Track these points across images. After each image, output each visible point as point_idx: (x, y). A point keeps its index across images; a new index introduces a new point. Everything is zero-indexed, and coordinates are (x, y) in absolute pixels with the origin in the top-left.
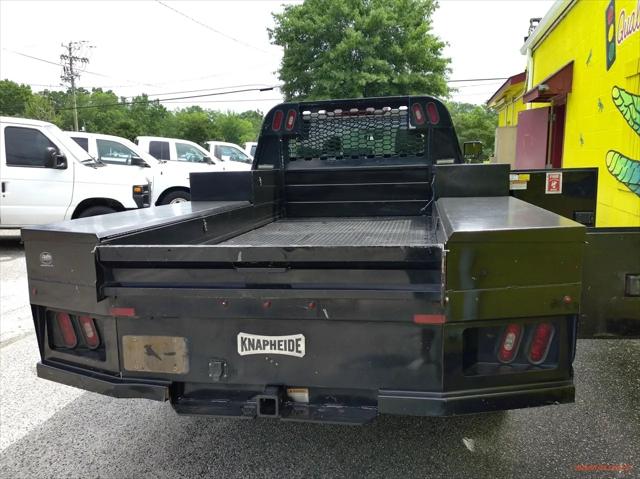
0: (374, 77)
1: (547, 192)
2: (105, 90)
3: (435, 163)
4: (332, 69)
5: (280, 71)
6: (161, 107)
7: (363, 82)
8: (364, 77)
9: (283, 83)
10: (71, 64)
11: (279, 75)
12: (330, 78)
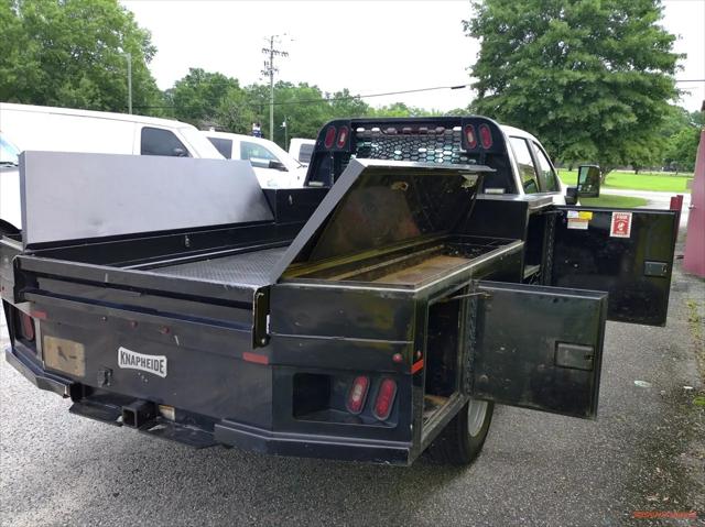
0: (579, 75)
1: (612, 235)
2: (310, 85)
3: (483, 192)
4: (530, 65)
5: (473, 67)
6: (362, 103)
7: (564, 81)
8: (566, 75)
9: (477, 80)
10: (272, 58)
11: (471, 71)
12: (526, 76)
